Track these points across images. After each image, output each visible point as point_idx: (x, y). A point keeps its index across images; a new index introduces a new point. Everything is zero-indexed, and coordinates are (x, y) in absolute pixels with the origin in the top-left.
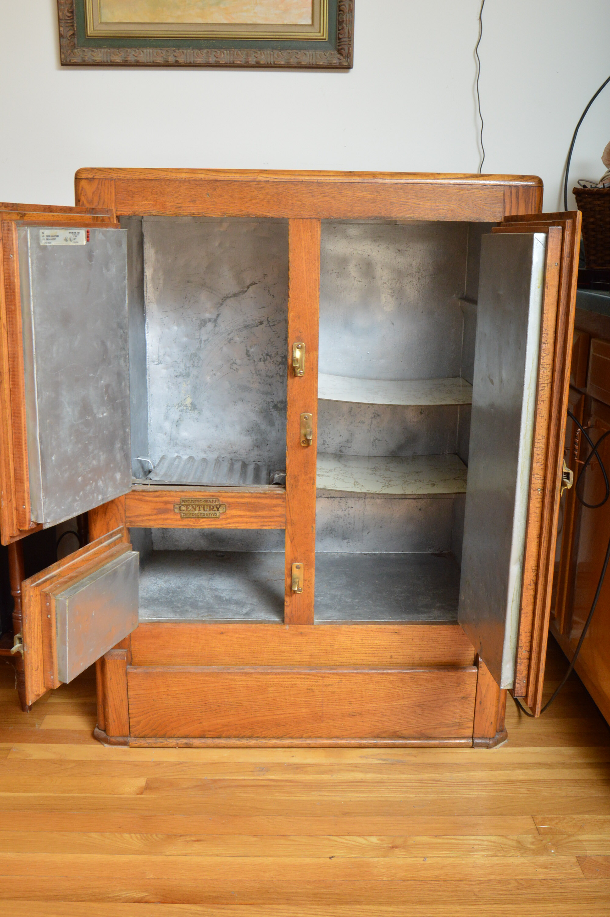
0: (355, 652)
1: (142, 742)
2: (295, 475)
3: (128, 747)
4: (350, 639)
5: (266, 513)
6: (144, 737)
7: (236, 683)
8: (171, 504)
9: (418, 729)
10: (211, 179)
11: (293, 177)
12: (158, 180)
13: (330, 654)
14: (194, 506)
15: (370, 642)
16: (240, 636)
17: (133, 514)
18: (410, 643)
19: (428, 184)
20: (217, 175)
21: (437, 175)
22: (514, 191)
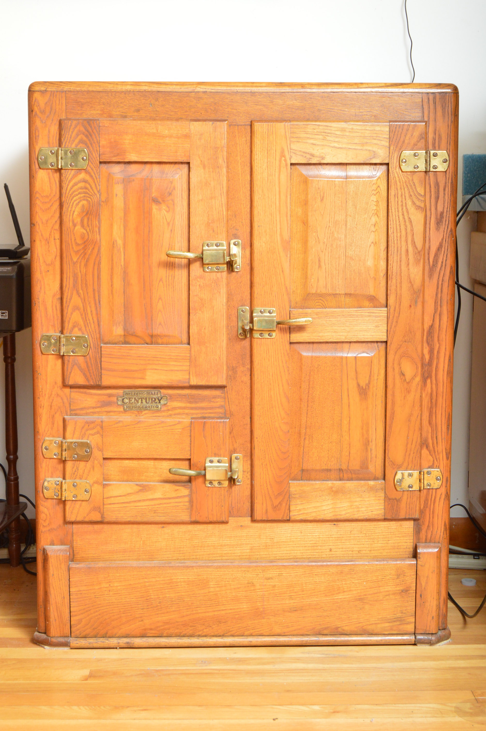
0: (294, 545)
1: (83, 642)
2: (233, 367)
3: (69, 648)
4: (289, 532)
5: (206, 404)
6: (85, 637)
7: (177, 577)
8: (114, 396)
9: (360, 625)
10: (154, 90)
11: (229, 88)
12: (106, 92)
13: (270, 547)
14: (136, 398)
15: (309, 535)
16: (181, 530)
17: (78, 407)
18: (349, 536)
19: (352, 92)
20: (159, 86)
21: (360, 85)
22: (431, 97)
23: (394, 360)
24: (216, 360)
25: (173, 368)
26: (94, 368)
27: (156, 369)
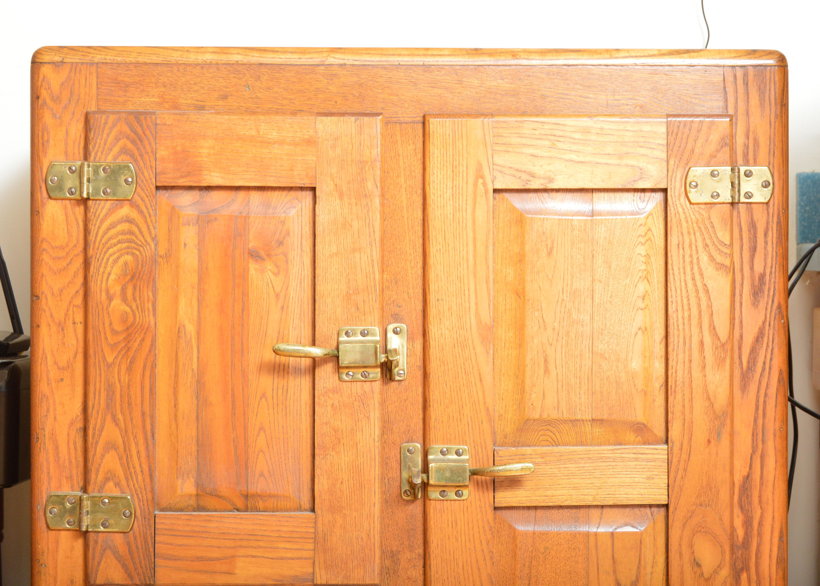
2: (392, 551)
10: (252, 62)
11: (384, 58)
12: (168, 64)
19: (600, 65)
20: (262, 56)
21: (614, 52)
22: (740, 73)
23: (681, 538)
24: (362, 539)
25: (284, 555)
26: (141, 554)
27: (253, 556)
